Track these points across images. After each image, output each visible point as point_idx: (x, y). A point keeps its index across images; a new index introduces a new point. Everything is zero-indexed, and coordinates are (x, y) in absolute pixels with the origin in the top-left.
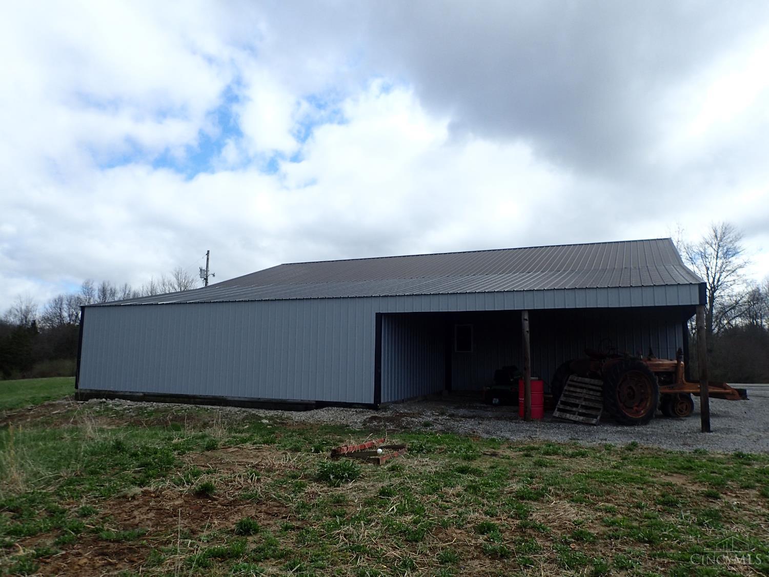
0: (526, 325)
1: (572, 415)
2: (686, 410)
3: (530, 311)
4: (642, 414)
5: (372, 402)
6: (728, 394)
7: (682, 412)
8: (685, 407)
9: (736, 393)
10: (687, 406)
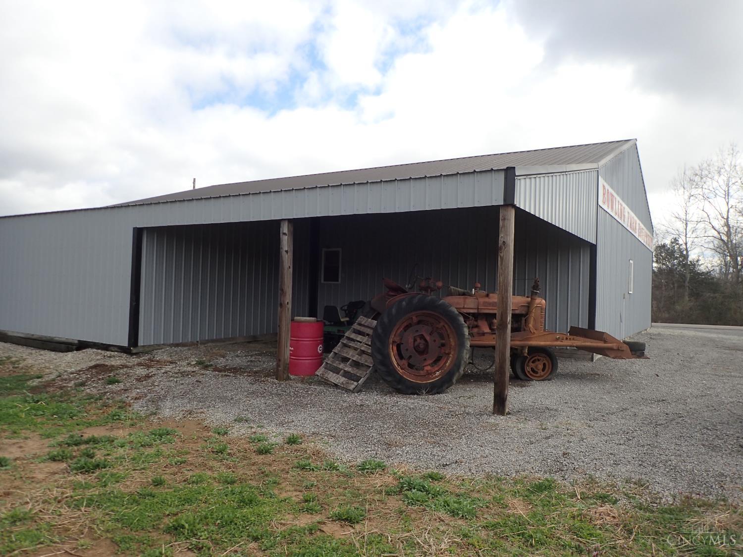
0: (286, 243)
1: (335, 375)
2: (543, 370)
3: (290, 221)
4: (436, 377)
5: (125, 344)
6: (611, 349)
7: (537, 373)
8: (541, 367)
9: (626, 347)
10: (544, 364)
